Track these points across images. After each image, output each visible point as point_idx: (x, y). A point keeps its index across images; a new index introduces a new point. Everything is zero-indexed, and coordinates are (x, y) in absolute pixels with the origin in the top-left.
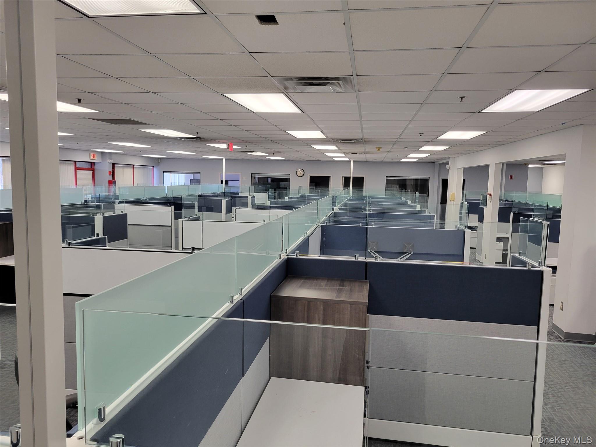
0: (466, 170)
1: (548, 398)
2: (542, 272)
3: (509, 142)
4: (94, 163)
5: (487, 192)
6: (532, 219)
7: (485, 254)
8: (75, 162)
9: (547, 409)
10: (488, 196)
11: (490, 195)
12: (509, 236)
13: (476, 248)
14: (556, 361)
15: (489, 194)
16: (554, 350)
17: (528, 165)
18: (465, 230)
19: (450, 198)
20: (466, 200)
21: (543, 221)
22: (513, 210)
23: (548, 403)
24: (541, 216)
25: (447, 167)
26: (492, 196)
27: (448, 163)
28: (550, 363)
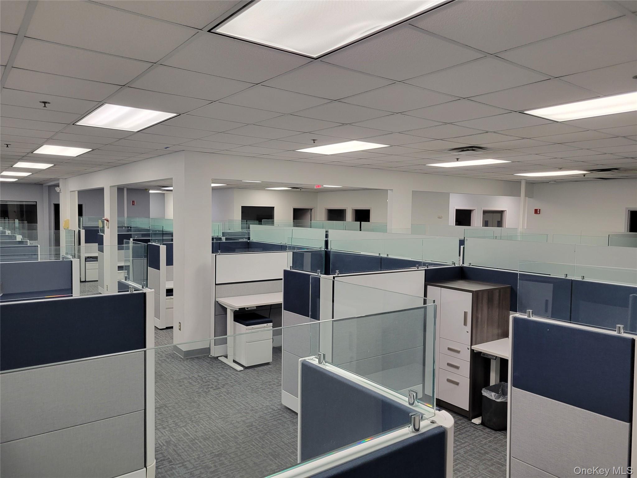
0: (81, 193)
1: (166, 422)
2: (145, 294)
3: (121, 164)
5: (104, 217)
6: (150, 243)
7: (107, 286)
9: (165, 433)
10: (105, 221)
11: (108, 221)
12: (130, 264)
13: (97, 281)
14: (176, 382)
15: (106, 220)
16: (174, 371)
17: (149, 190)
18: (72, 260)
19: (64, 225)
20: (84, 228)
21: (160, 245)
22: (132, 237)
23: (166, 426)
24: (159, 241)
25: (57, 189)
26: (110, 221)
27: (58, 185)
28: (170, 385)
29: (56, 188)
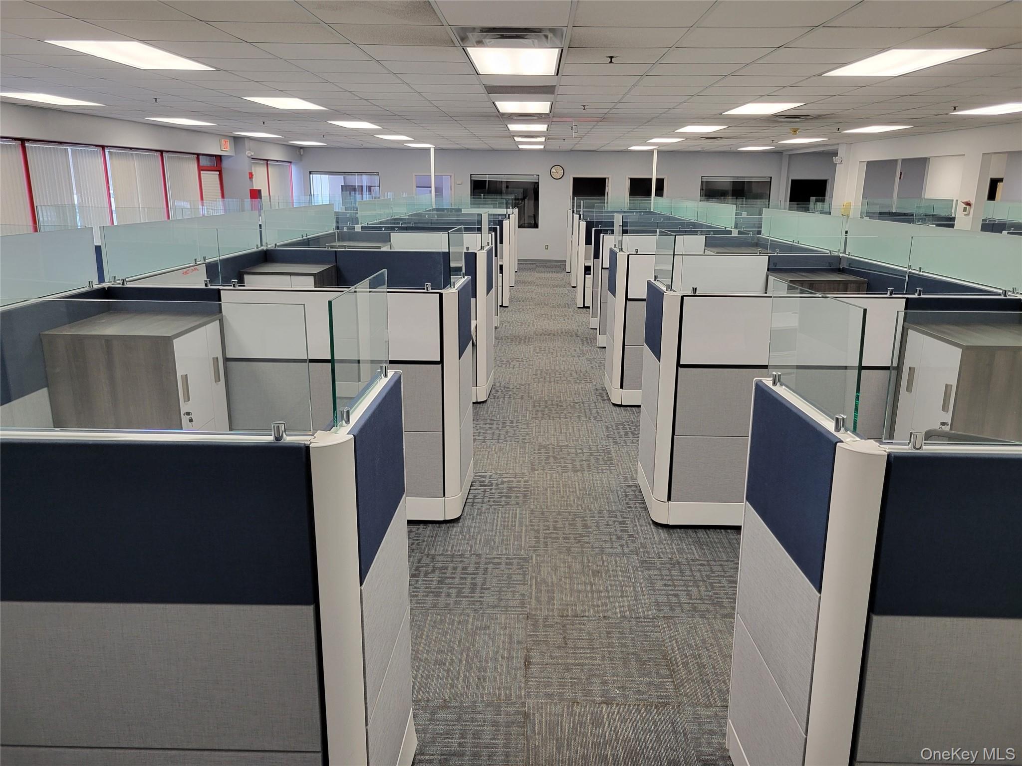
4: (220, 156)
8: (198, 155)
25: (836, 159)
27: (835, 154)
29: (834, 157)
